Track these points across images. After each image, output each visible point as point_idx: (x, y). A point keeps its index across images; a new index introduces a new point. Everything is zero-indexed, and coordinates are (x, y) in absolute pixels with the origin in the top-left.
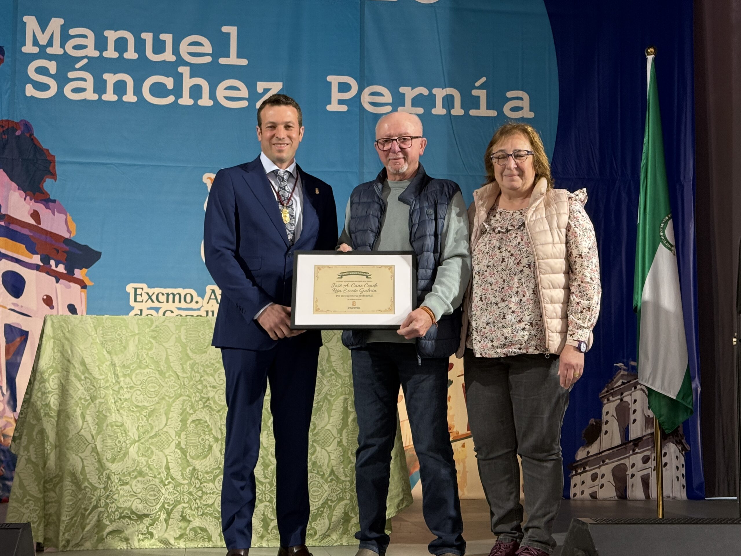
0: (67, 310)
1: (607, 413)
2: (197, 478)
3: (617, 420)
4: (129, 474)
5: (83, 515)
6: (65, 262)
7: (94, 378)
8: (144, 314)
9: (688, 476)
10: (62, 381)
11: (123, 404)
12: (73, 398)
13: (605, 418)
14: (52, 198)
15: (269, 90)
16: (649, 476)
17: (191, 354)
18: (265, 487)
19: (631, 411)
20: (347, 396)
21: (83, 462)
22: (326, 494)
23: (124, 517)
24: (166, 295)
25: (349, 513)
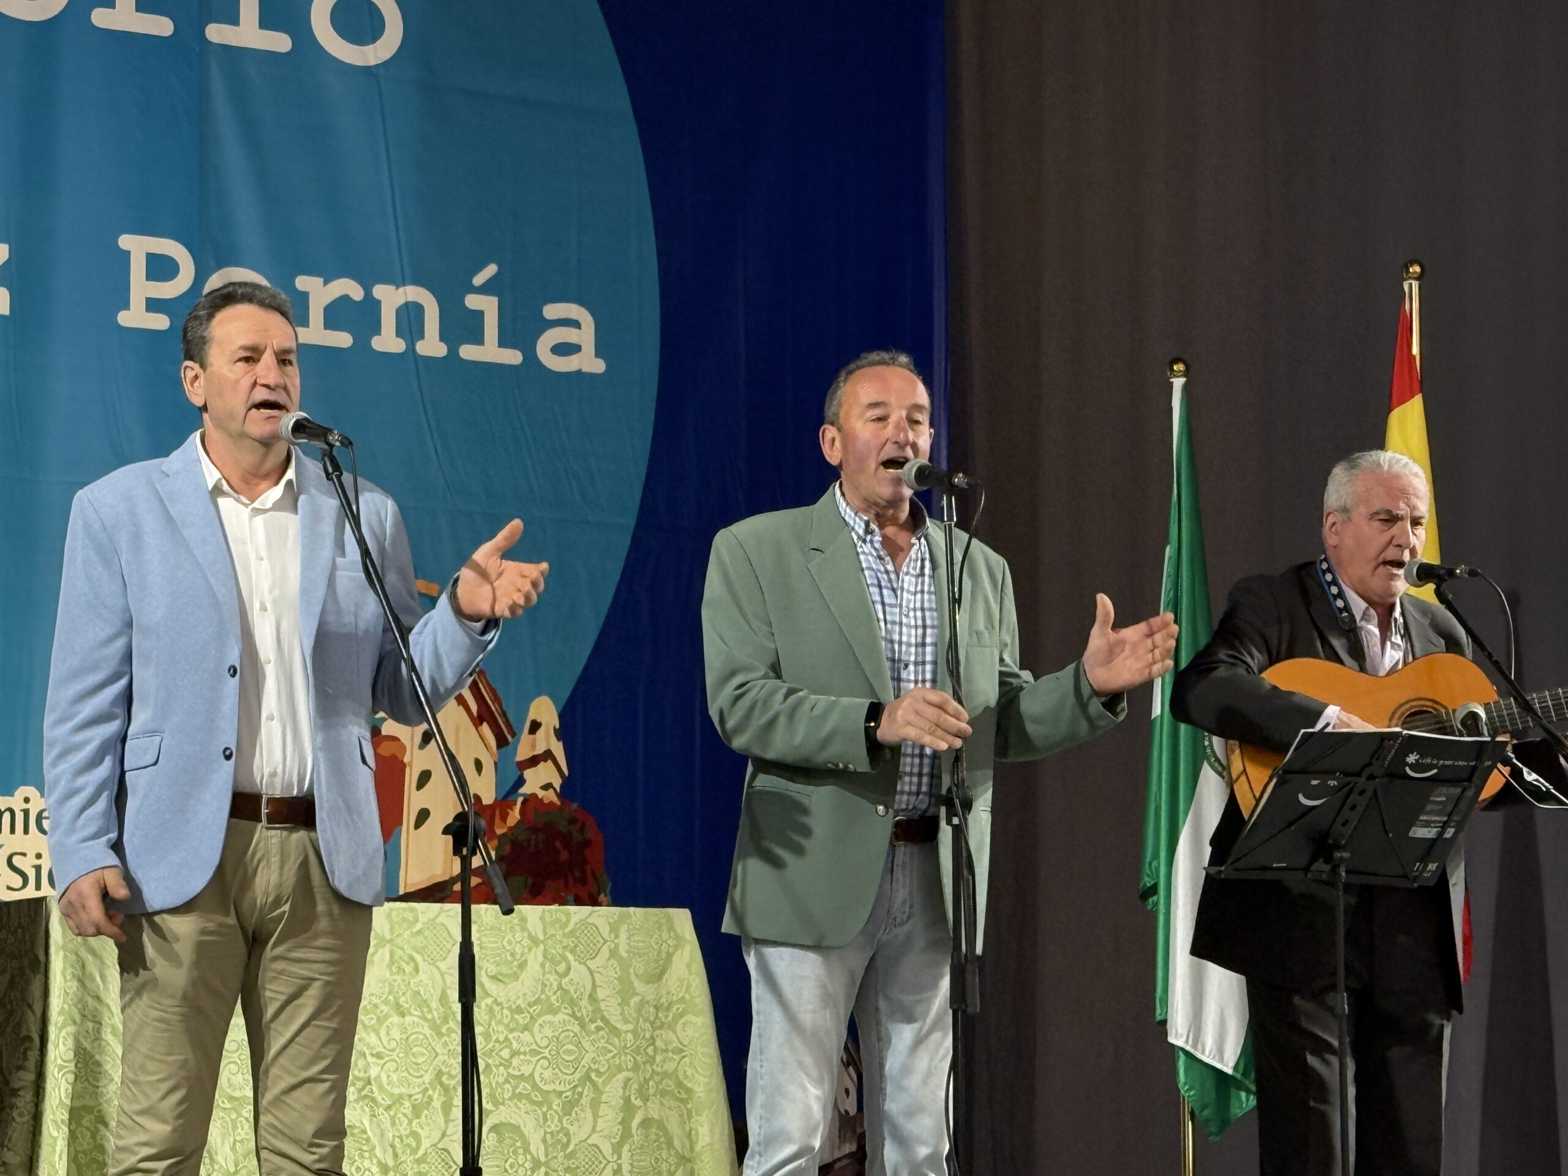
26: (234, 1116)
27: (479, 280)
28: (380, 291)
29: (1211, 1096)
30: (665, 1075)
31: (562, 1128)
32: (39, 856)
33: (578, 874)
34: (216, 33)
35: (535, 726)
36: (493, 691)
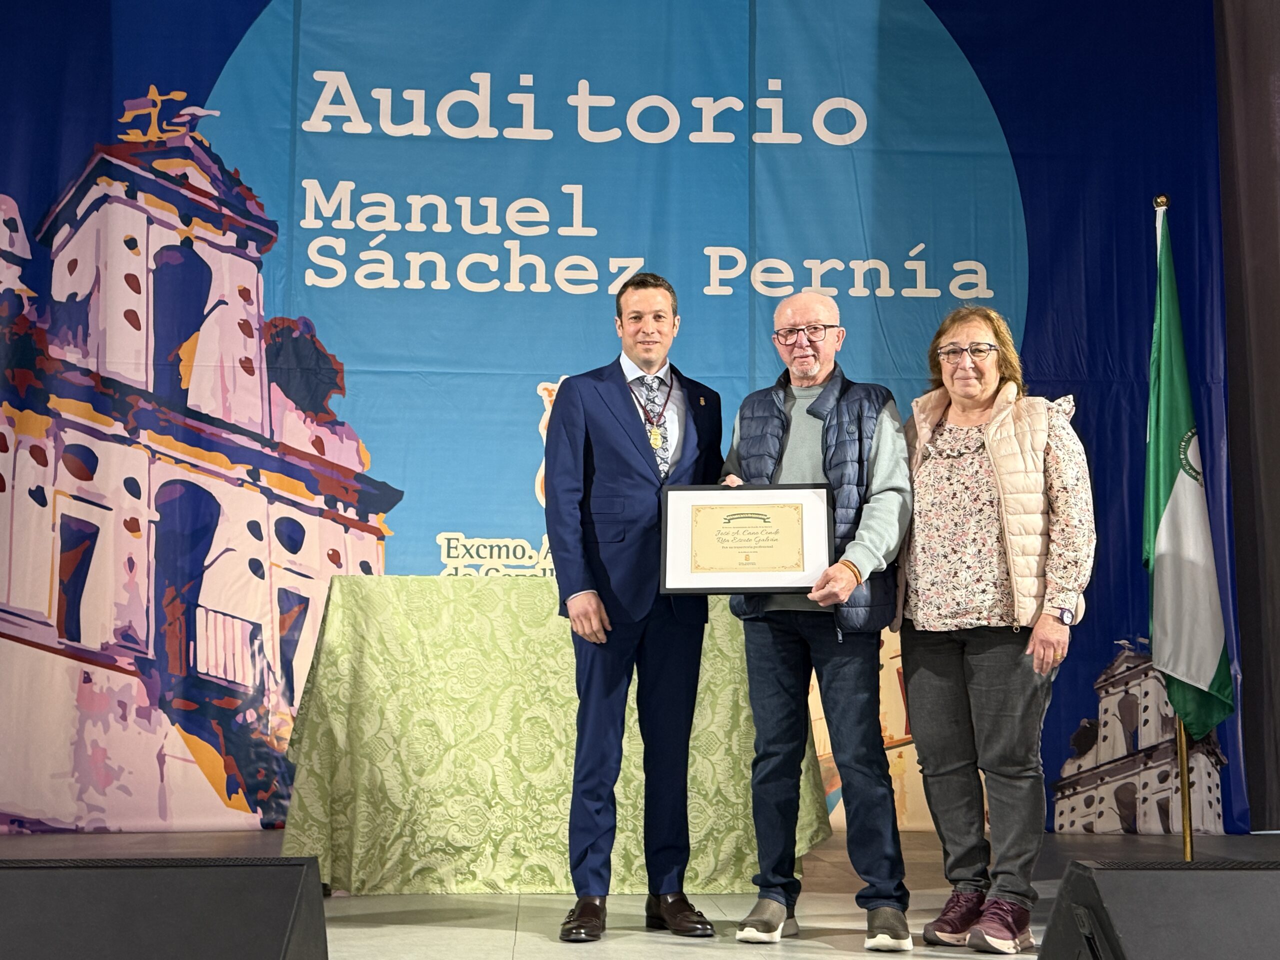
0: (360, 569)
1: (1106, 711)
2: (534, 798)
3: (1122, 721)
4: (444, 790)
5: (382, 847)
6: (356, 505)
7: (397, 661)
8: (460, 573)
9: (1226, 801)
10: (355, 665)
11: (434, 695)
12: (368, 687)
13: (1102, 717)
14: (339, 419)
15: (626, 268)
16: (1168, 801)
17: (524, 628)
18: (627, 811)
19: (1141, 708)
20: (738, 686)
21: (382, 774)
22: (712, 820)
23: (437, 850)
24: (489, 548)
25: (743, 849)
27: (912, 253)
28: (853, 264)
34: (758, 138)
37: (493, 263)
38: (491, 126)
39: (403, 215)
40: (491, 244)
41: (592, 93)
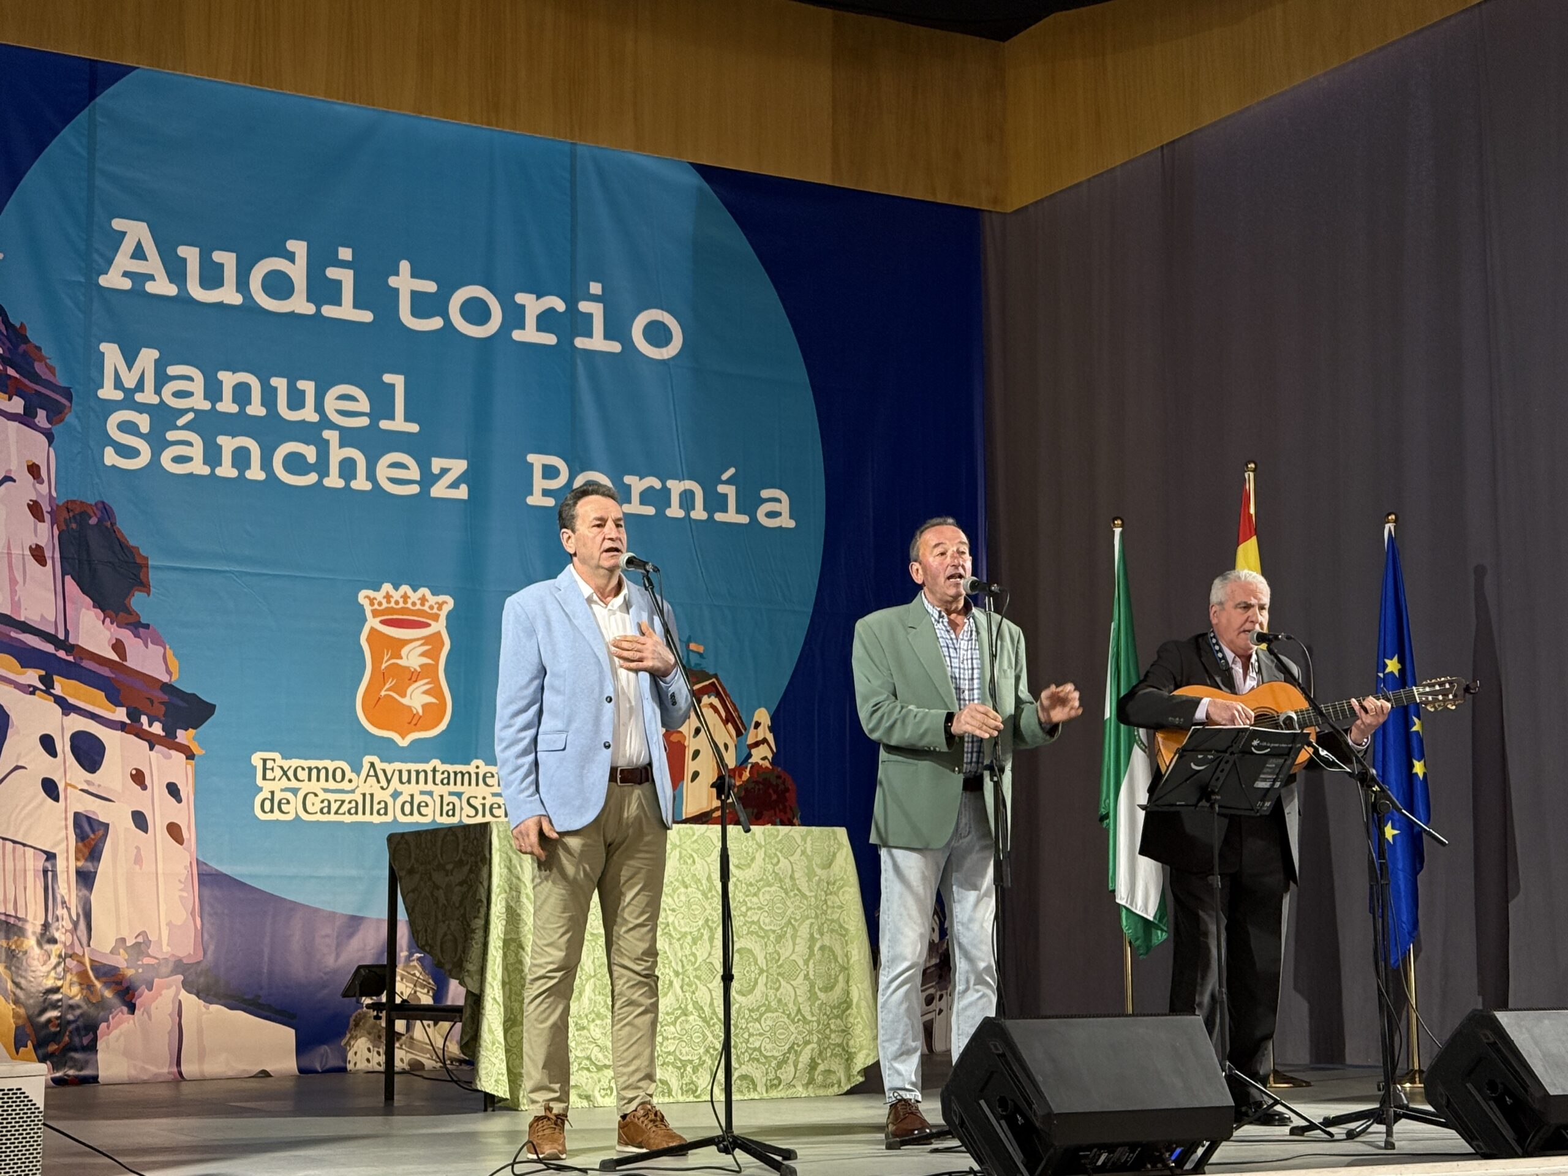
0: (166, 791)
6: (163, 719)
14: (143, 621)
15: (448, 470)
24: (307, 770)
26: (593, 944)
27: (725, 477)
28: (670, 484)
29: (1140, 933)
30: (832, 921)
31: (776, 951)
32: (484, 798)
33: (781, 807)
34: (580, 342)
35: (757, 725)
36: (734, 705)
37: (310, 453)
38: (308, 300)
39: (213, 392)
40: (309, 433)
41: (413, 276)
